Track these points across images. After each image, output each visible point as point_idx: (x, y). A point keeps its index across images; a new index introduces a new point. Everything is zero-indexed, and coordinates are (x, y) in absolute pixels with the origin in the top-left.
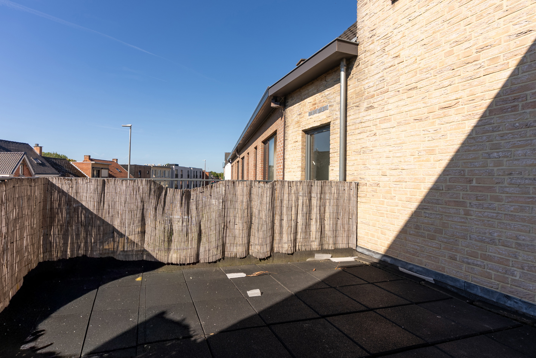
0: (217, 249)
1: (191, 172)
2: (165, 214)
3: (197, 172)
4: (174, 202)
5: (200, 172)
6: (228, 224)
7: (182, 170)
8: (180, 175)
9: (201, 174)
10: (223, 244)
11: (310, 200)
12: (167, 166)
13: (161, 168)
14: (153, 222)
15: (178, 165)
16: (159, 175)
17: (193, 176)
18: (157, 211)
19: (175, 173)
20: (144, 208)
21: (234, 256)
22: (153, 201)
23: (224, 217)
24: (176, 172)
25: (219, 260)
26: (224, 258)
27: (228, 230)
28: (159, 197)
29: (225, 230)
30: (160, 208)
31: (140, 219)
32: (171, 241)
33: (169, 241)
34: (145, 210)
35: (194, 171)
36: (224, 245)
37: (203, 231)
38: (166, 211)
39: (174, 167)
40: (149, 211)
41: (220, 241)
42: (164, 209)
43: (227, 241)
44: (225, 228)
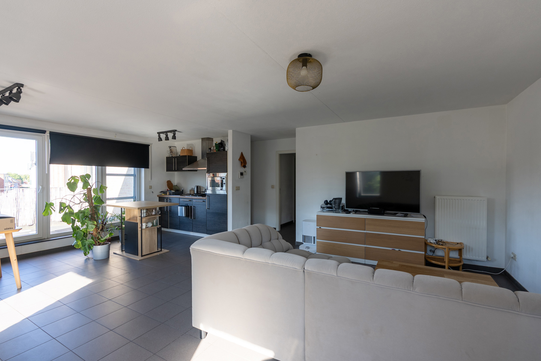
44: (18, 212)
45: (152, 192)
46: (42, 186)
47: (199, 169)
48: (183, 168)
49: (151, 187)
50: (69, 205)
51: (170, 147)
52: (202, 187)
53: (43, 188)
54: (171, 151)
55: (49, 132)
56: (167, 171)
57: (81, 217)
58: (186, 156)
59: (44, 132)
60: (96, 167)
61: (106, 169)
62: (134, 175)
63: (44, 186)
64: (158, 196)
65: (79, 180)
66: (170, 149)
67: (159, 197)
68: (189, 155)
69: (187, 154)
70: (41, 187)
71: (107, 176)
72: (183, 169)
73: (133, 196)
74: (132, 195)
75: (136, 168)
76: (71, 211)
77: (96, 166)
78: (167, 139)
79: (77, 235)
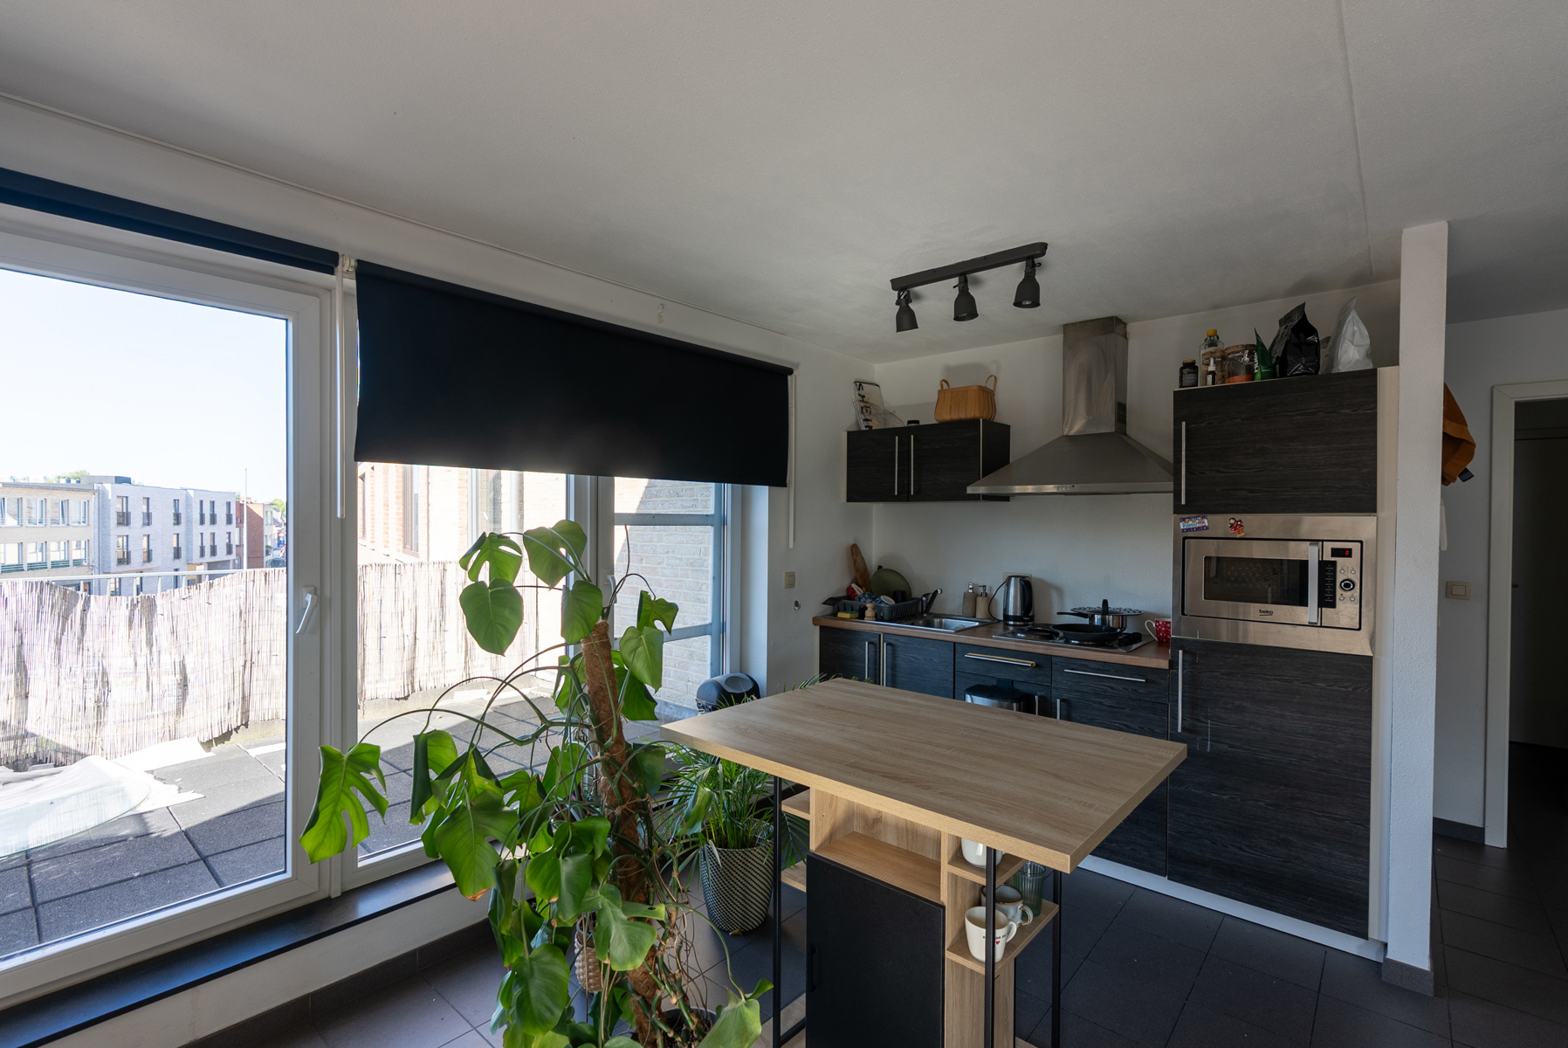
0: (229, 708)
1: (188, 505)
2: (85, 652)
3: (213, 503)
4: (111, 624)
5: (229, 504)
6: (255, 656)
7: (148, 499)
8: (141, 516)
9: (233, 511)
10: (243, 698)
11: (442, 595)
12: (73, 481)
13: (46, 492)
14: (53, 671)
15: (130, 479)
16: (36, 515)
17: (197, 517)
18: (63, 647)
19: (116, 507)
20: (22, 643)
21: (272, 715)
22: (50, 625)
23: (245, 643)
24: (119, 506)
25: (237, 729)
26: (246, 725)
27: (254, 669)
28: (65, 617)
29: (248, 670)
30: (70, 640)
31: (13, 666)
32: (106, 705)
33: (98, 707)
34: (25, 648)
35: (201, 502)
36: (245, 699)
37: (191, 677)
38: (87, 644)
39: (108, 486)
40: (38, 649)
41: (237, 691)
42: (81, 641)
43: (254, 691)
44: (248, 665)
45: (797, 604)
46: (318, 593)
47: (1018, 489)
48: (969, 484)
49: (791, 581)
50: (476, 753)
51: (860, 385)
52: (1041, 581)
53: (321, 603)
54: (865, 406)
55: (353, 263)
56: (848, 501)
57: (569, 881)
58: (975, 422)
59: (324, 261)
60: (572, 476)
61: (611, 486)
62: (717, 521)
63: (327, 593)
64: (815, 621)
65: (520, 559)
66: (862, 393)
67: (822, 629)
68: (985, 416)
69: (977, 415)
70: (309, 598)
71: (616, 527)
72: (970, 490)
73: (709, 621)
74: (707, 618)
75: (728, 483)
76: (485, 792)
77: (568, 473)
78: (965, 309)
79: (533, 993)
